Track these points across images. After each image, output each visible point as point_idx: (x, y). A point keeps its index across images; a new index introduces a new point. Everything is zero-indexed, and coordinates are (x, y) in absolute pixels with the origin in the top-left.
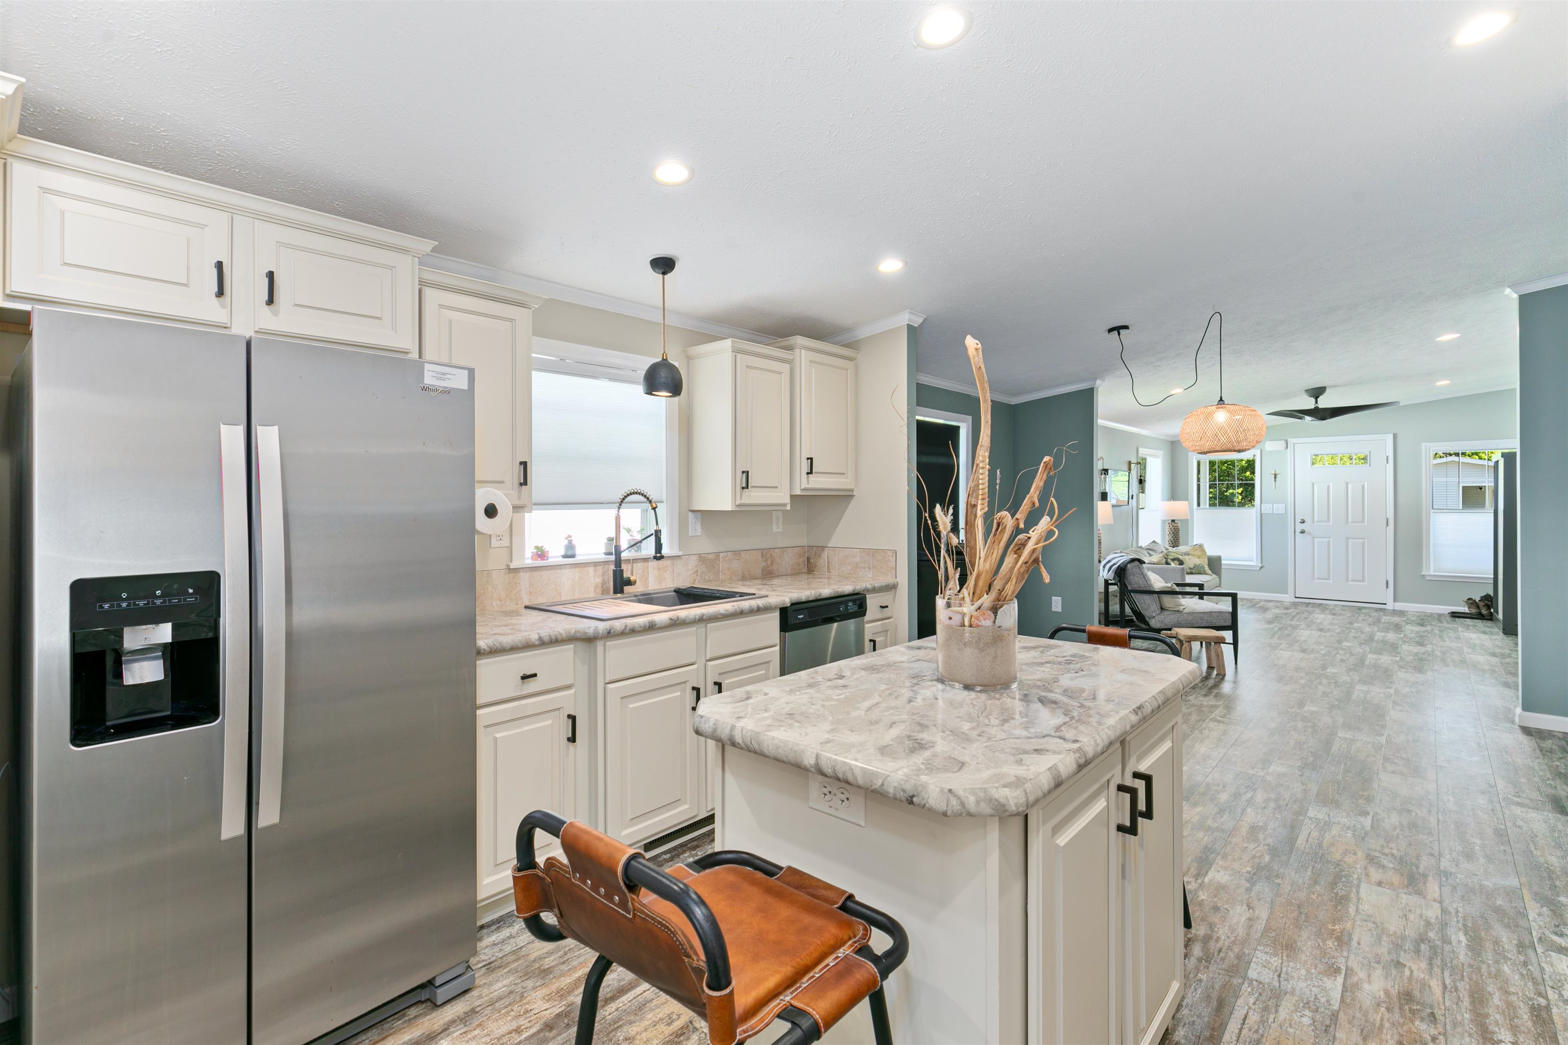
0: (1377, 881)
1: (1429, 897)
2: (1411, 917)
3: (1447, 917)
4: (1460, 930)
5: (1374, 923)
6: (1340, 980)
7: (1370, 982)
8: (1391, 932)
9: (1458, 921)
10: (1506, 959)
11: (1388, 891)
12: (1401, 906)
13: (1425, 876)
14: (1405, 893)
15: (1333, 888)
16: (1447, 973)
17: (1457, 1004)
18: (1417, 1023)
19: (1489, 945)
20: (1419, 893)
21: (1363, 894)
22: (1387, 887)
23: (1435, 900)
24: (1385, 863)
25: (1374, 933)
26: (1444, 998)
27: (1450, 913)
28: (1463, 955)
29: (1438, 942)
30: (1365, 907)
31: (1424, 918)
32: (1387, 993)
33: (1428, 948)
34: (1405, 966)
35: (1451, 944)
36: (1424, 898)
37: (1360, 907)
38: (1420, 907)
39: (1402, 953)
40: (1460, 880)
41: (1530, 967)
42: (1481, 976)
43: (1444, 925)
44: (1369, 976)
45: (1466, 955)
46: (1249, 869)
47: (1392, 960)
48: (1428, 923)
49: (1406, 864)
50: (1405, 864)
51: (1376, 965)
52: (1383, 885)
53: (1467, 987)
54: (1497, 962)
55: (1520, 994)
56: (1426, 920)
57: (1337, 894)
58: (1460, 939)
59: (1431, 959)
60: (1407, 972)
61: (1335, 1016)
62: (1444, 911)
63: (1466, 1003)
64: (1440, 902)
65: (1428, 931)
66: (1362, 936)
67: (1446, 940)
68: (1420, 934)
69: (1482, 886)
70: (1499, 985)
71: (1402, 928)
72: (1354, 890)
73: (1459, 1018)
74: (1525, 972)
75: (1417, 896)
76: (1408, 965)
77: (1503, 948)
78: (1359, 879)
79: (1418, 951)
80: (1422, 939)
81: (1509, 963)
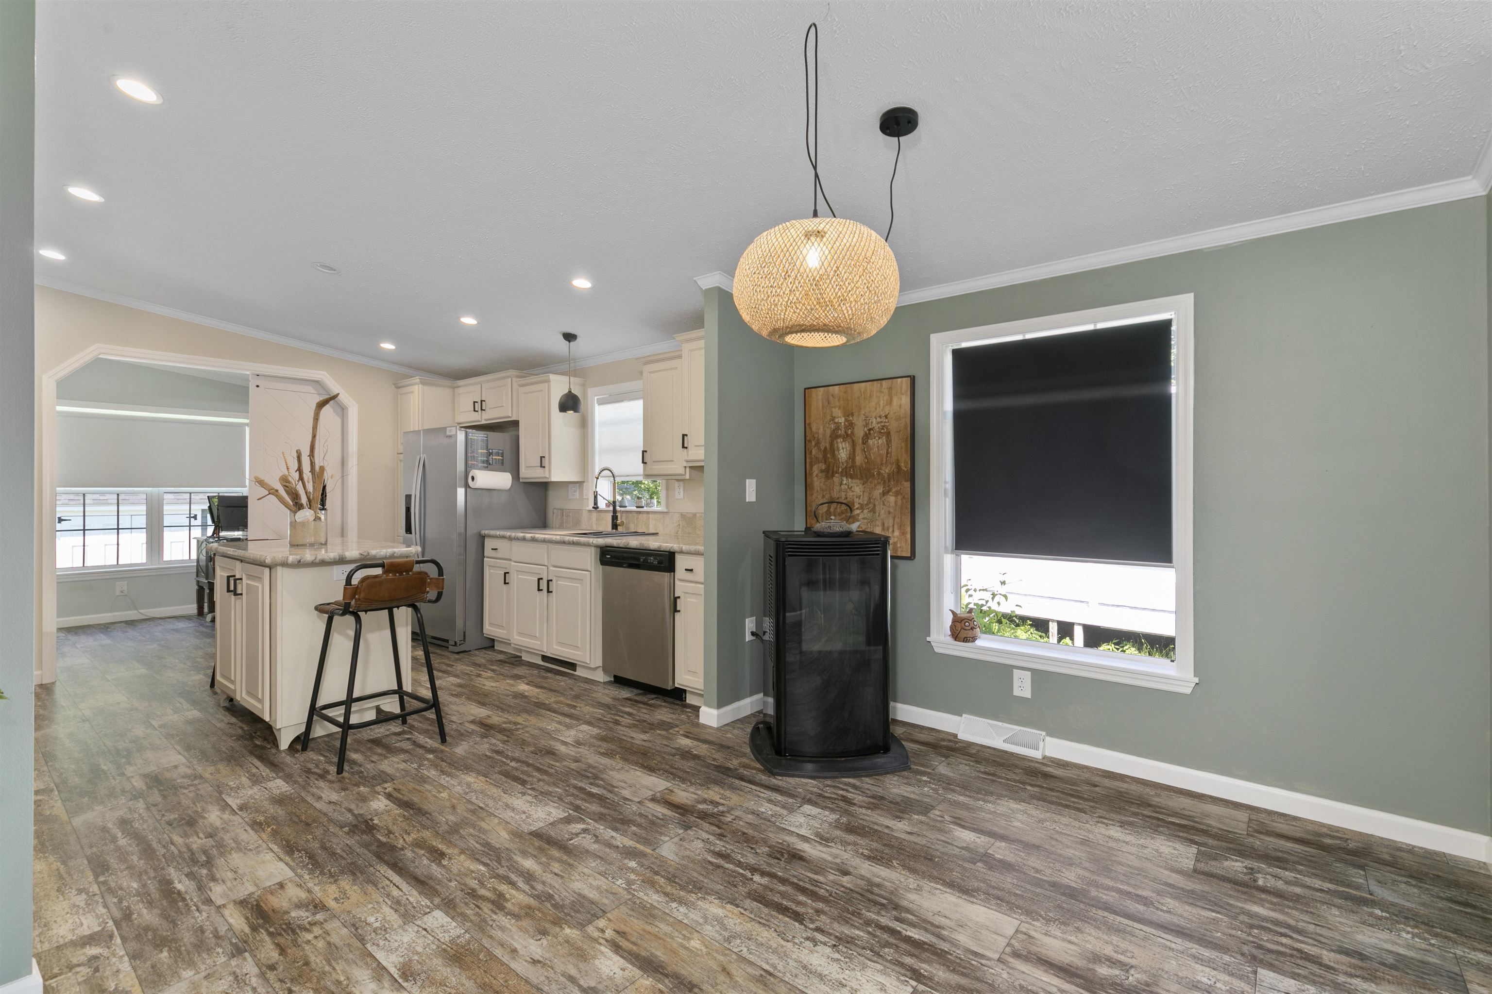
0: (286, 887)
1: (231, 906)
2: (230, 875)
3: (203, 897)
4: (186, 892)
5: (250, 850)
6: (235, 807)
7: (218, 816)
8: (233, 852)
9: (192, 900)
10: (138, 894)
11: (268, 884)
12: (246, 878)
13: (254, 929)
14: (253, 893)
15: (307, 853)
16: (176, 851)
17: (159, 839)
18: (176, 816)
19: (156, 895)
20: (242, 903)
21: (281, 865)
22: (273, 887)
23: (224, 906)
24: (302, 913)
25: (243, 844)
26: (169, 837)
27: (204, 903)
28: (172, 872)
29: (196, 868)
30: (269, 856)
31: (220, 882)
32: (205, 818)
33: (200, 860)
34: (206, 838)
35: (185, 875)
36: (234, 901)
37: (273, 854)
38: (230, 889)
39: (214, 844)
40: (218, 953)
41: (115, 900)
42: (151, 867)
43: (200, 888)
44: (221, 818)
45: (170, 875)
46: (375, 822)
47: (216, 835)
48: (213, 879)
49: (283, 929)
50: (284, 927)
51: (223, 826)
52: (277, 886)
53: (158, 853)
54: (144, 886)
55: (119, 873)
56: (217, 881)
57: (299, 851)
58: (182, 885)
59: (193, 854)
60: (201, 835)
61: (221, 793)
62: (209, 901)
63: (154, 844)
64: (219, 907)
65: (209, 873)
66: (249, 836)
67: (190, 875)
68: (213, 865)
69: (191, 964)
70: (137, 869)
71: (229, 861)
72: (292, 864)
73: (155, 833)
74: (120, 892)
75: (242, 898)
76: (204, 840)
77: (143, 902)
78: (301, 877)
79: (205, 852)
80: (209, 863)
81: (134, 892)
